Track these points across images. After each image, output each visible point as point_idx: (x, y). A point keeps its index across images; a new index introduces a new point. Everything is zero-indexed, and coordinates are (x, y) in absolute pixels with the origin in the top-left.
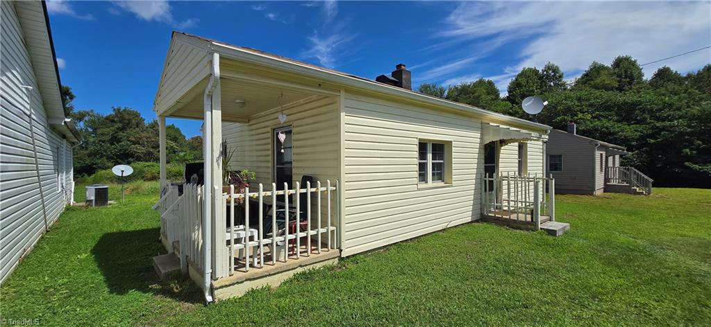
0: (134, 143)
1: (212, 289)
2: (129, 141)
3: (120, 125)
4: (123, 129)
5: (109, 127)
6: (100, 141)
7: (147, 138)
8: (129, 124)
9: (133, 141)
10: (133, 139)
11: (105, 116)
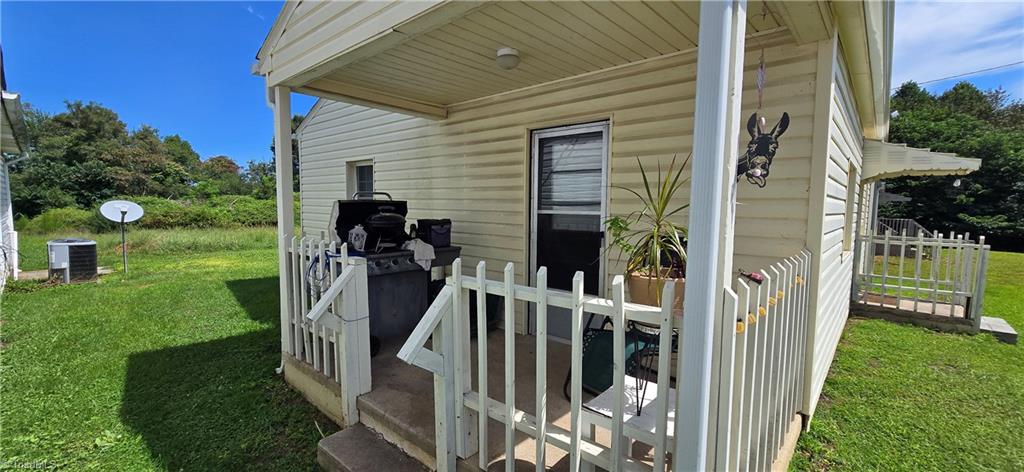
0: (112, 164)
2: (101, 159)
3: (83, 132)
4: (89, 138)
5: (62, 135)
6: (48, 158)
7: (134, 156)
8: (97, 131)
9: (107, 161)
10: (109, 157)
11: (51, 116)
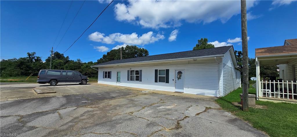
0: (266, 69)
1: (258, 98)
10: (266, 67)
